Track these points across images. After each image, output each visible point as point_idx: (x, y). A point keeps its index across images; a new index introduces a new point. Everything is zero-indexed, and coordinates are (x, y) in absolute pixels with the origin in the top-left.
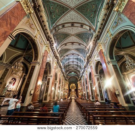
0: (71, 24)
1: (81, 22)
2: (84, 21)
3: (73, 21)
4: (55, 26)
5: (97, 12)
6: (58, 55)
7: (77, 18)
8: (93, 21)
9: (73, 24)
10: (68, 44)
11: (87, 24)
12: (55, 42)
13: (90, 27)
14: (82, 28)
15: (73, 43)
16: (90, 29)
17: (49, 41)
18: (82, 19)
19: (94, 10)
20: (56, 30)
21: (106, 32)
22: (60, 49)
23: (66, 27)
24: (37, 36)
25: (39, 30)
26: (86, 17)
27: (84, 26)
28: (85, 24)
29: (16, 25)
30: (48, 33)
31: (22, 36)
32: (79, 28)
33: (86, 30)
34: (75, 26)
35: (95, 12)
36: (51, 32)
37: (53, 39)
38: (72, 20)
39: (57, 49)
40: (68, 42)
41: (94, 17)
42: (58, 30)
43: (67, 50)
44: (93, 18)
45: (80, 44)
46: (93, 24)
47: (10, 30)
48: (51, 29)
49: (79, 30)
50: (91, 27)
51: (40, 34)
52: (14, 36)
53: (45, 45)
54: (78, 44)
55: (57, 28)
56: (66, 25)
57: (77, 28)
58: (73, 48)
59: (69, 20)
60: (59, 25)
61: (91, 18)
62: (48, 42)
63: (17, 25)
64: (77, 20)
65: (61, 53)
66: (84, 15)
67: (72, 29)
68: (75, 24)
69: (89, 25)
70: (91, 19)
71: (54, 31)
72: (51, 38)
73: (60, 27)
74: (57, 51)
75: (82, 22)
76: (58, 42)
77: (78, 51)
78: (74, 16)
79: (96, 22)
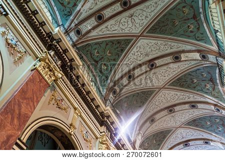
0: (146, 66)
1: (169, 51)
2: (176, 47)
3: (150, 57)
4: (112, 84)
5: (202, 15)
7: (158, 48)
8: (201, 36)
9: (151, 64)
10: (157, 116)
11: (189, 47)
13: (199, 51)
14: (180, 61)
15: (171, 109)
16: (204, 57)
17: (106, 126)
18: (169, 43)
19: (191, 16)
20: (115, 92)
22: (140, 137)
23: (138, 77)
24: (73, 124)
25: (76, 106)
26: (179, 37)
27: (183, 57)
28: (184, 52)
29: (30, 114)
30: (97, 107)
32: (172, 65)
34: (158, 65)
35: (195, 17)
36: (105, 100)
37: (114, 117)
38: (147, 55)
39: (132, 139)
40: (155, 110)
41: (198, 29)
42: (121, 90)
43: (162, 135)
44: (195, 30)
45: (193, 105)
46: (205, 43)
47: (18, 130)
48: (104, 92)
49: (176, 69)
50: (205, 50)
51: (81, 116)
53: (97, 138)
54: (187, 106)
55: (116, 88)
56: (137, 72)
57: (165, 67)
58: (178, 124)
59: (139, 59)
61: (192, 32)
62: (103, 129)
63: (32, 113)
64: (157, 51)
66: (171, 34)
67: (154, 73)
68: (156, 62)
69: (194, 48)
70: (192, 34)
71: (111, 95)
72: (108, 117)
73: (125, 81)
75: (172, 51)
77: (197, 126)
79: (209, 35)
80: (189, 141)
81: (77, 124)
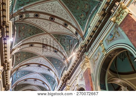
0: (49, 17)
1: (65, 19)
2: (69, 19)
3: (54, 14)
4: (22, 11)
5: (90, 15)
6: (10, 60)
7: (61, 13)
8: (83, 23)
9: (52, 18)
10: (36, 45)
11: (74, 24)
12: (13, 35)
13: (77, 29)
14: (66, 27)
15: (44, 46)
16: (76, 33)
17: (2, 30)
18: (68, 15)
19: (86, 11)
20: (21, 17)
21: (98, 44)
22: (19, 49)
23: (40, 18)
26: (75, 16)
27: (69, 27)
28: (71, 24)
30: (4, 16)
32: (61, 26)
33: (71, 32)
34: (55, 21)
35: (87, 13)
36: (12, 16)
37: (11, 29)
38: (54, 11)
39: (13, 47)
40: (37, 41)
41: (84, 19)
42: (25, 18)
43: (31, 55)
44: (83, 19)
45: (56, 51)
46: (82, 28)
48: (14, 12)
49: (61, 29)
50: (79, 31)
55: (24, 16)
56: (41, 16)
57: (57, 25)
58: (43, 55)
59: (48, 10)
60: (31, 12)
61: (81, 18)
64: (60, 14)
65: (17, 57)
66: (72, 12)
67: (50, 24)
68: (56, 19)
69: (76, 27)
70: (80, 20)
71: (18, 17)
72: (7, 27)
73: (32, 15)
74: (11, 52)
75: (67, 20)
76: (20, 36)
77: (50, 61)
78: (57, 8)
79: (86, 26)
80: (42, 65)
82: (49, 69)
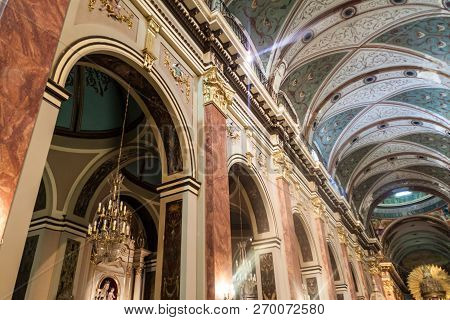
6: (280, 111)
10: (318, 27)
12: (244, 41)
15: (347, 9)
17: (213, 51)
22: (281, 70)
24: (149, 50)
29: (57, 31)
30: (194, 11)
31: (90, 70)
37: (229, 32)
39: (267, 75)
40: (316, 14)
43: (325, 65)
47: (43, 64)
51: (161, 33)
52: (62, 84)
53: (199, 75)
58: (361, 40)
62: (209, 57)
63: (61, 29)
65: (292, 94)
72: (218, 32)
74: (270, 90)
76: (261, 35)
77: (397, 42)
81: (156, 50)
82: (410, 71)
